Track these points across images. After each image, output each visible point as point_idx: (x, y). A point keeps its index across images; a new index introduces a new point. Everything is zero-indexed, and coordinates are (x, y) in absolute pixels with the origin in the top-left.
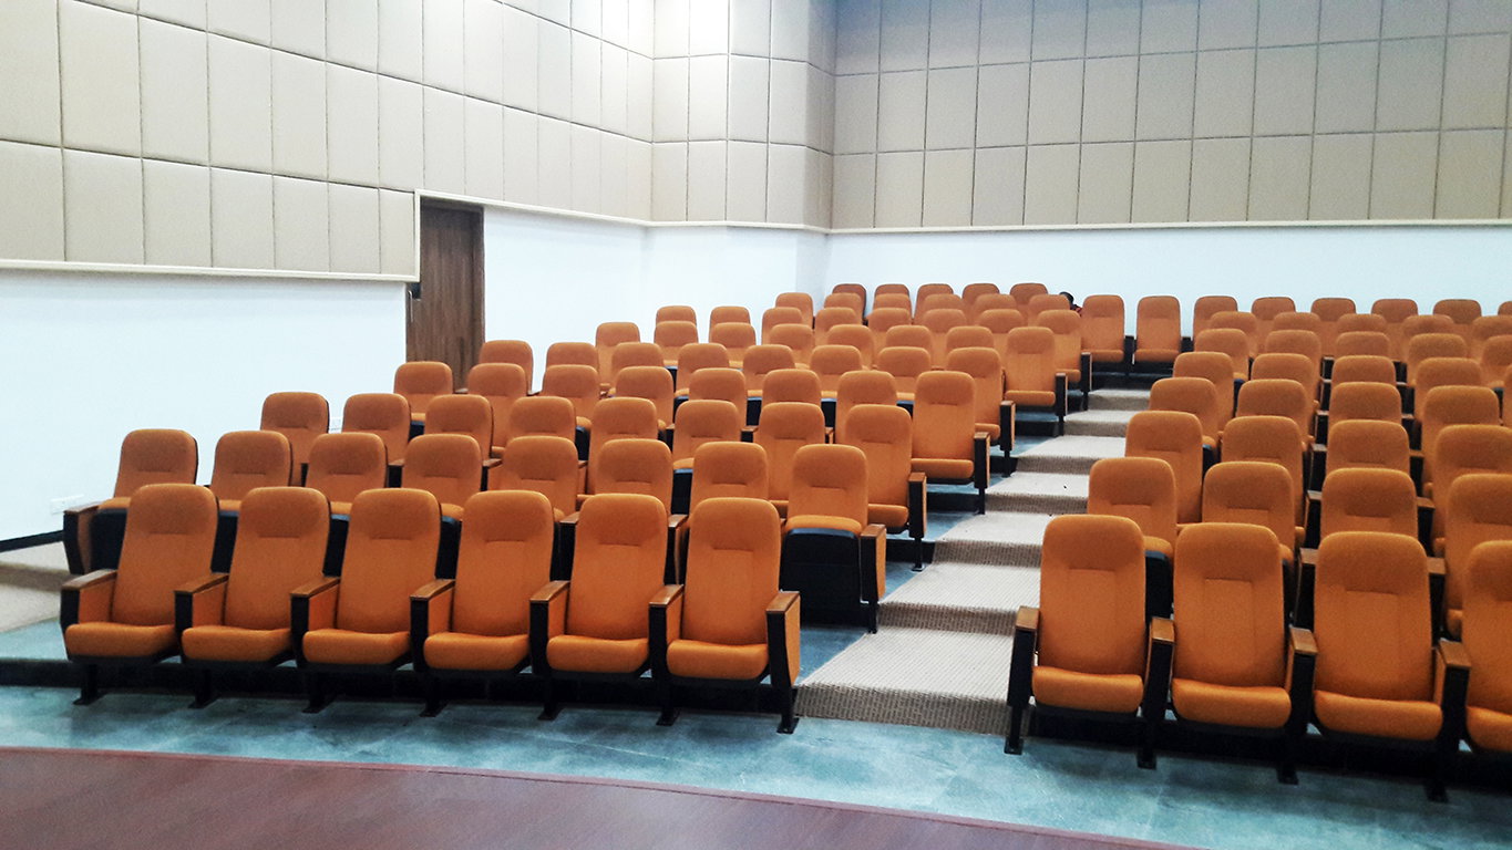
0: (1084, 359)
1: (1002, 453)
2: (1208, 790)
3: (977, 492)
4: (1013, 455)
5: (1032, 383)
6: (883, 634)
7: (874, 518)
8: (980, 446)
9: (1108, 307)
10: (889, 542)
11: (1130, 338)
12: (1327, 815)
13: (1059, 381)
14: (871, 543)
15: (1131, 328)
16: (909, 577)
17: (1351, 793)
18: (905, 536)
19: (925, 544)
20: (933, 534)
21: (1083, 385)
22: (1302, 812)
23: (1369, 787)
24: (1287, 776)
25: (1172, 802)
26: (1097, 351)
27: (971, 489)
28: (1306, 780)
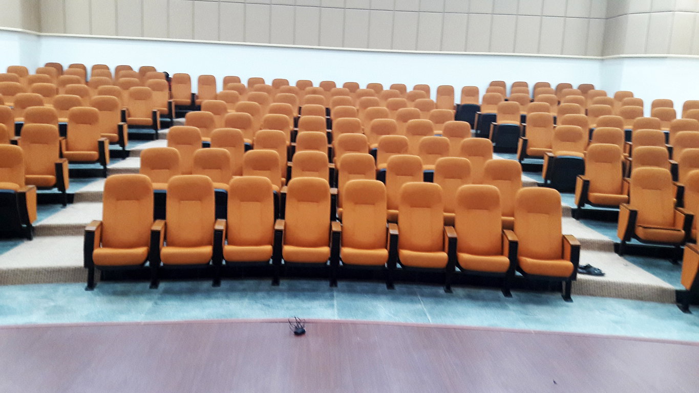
0: (170, 104)
1: (120, 148)
2: (178, 294)
3: (102, 167)
4: (127, 148)
5: (140, 114)
6: (36, 241)
7: (28, 182)
8: (101, 144)
9: (184, 79)
10: (38, 195)
11: (193, 95)
12: (227, 297)
13: (154, 113)
14: (22, 196)
15: (195, 89)
16: (57, 211)
17: (241, 287)
18: (55, 191)
19: (69, 195)
20: (71, 189)
21: (169, 115)
22: (217, 298)
23: (251, 283)
24: (217, 283)
25: (159, 302)
26: (178, 100)
27: (98, 166)
28: (224, 284)
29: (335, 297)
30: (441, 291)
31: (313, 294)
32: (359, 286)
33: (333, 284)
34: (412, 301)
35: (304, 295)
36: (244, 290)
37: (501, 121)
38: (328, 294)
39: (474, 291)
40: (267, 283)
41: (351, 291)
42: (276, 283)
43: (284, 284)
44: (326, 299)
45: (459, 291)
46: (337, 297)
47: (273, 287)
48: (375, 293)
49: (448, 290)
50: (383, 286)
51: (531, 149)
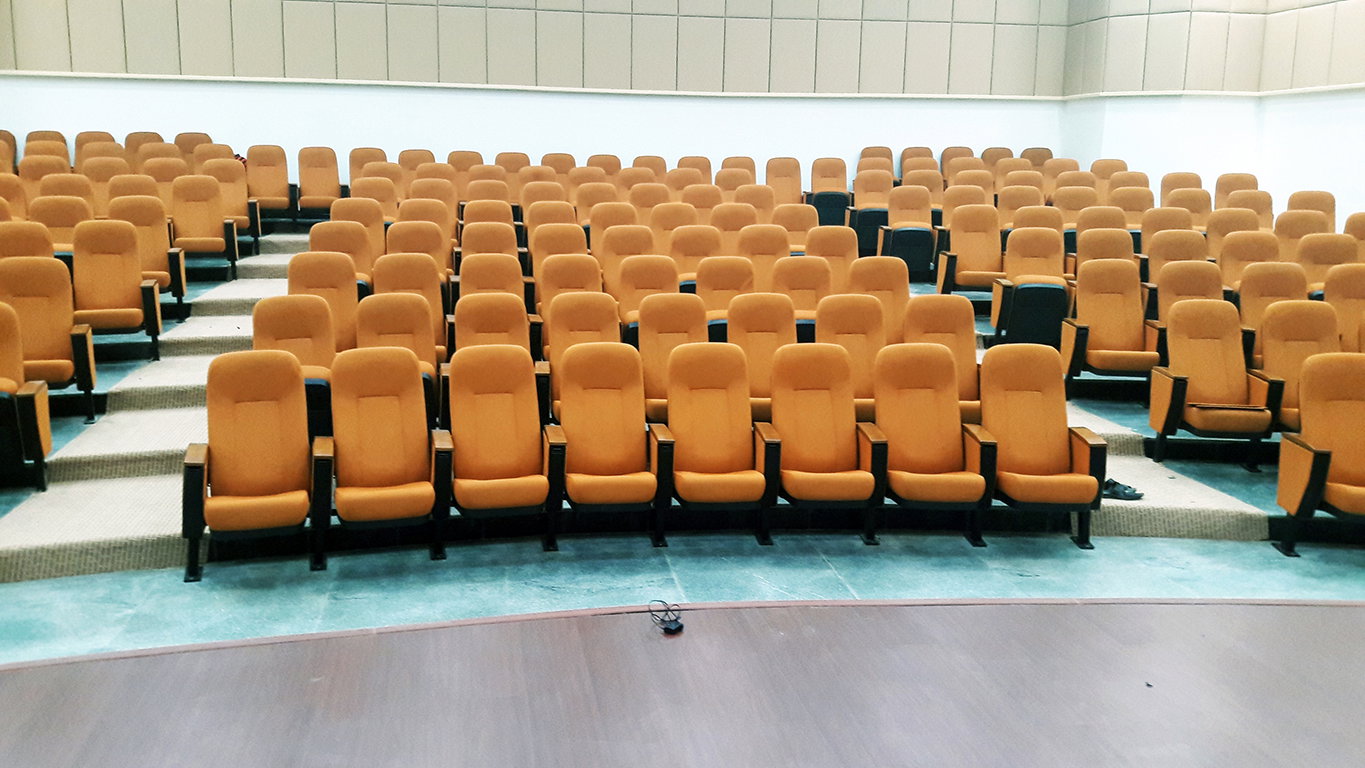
0: (252, 206)
1: (174, 300)
2: (372, 577)
3: (149, 339)
4: (186, 300)
5: (201, 230)
6: (54, 491)
7: (31, 375)
8: (147, 293)
9: (269, 157)
10: (52, 399)
11: (293, 187)
12: (468, 578)
13: (228, 227)
14: (29, 401)
15: (294, 178)
16: (80, 431)
17: (487, 557)
18: (72, 390)
19: (97, 396)
20: (102, 385)
21: (252, 230)
22: (448, 580)
23: (502, 549)
24: (438, 554)
25: (340, 595)
26: (264, 198)
27: (143, 337)
28: (453, 554)
29: (671, 567)
30: (858, 542)
31: (628, 562)
32: (707, 542)
33: (659, 542)
34: (812, 564)
35: (612, 565)
36: (495, 563)
37: (898, 223)
38: (654, 561)
39: (917, 540)
40: (533, 548)
41: (697, 554)
42: (550, 545)
43: (566, 547)
44: (654, 569)
45: (890, 541)
46: (674, 565)
47: (548, 553)
48: (741, 554)
49: (870, 540)
50: (751, 541)
51: (964, 274)
